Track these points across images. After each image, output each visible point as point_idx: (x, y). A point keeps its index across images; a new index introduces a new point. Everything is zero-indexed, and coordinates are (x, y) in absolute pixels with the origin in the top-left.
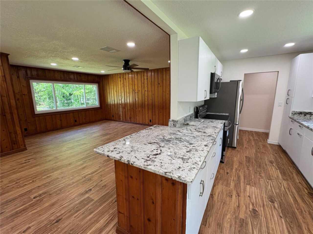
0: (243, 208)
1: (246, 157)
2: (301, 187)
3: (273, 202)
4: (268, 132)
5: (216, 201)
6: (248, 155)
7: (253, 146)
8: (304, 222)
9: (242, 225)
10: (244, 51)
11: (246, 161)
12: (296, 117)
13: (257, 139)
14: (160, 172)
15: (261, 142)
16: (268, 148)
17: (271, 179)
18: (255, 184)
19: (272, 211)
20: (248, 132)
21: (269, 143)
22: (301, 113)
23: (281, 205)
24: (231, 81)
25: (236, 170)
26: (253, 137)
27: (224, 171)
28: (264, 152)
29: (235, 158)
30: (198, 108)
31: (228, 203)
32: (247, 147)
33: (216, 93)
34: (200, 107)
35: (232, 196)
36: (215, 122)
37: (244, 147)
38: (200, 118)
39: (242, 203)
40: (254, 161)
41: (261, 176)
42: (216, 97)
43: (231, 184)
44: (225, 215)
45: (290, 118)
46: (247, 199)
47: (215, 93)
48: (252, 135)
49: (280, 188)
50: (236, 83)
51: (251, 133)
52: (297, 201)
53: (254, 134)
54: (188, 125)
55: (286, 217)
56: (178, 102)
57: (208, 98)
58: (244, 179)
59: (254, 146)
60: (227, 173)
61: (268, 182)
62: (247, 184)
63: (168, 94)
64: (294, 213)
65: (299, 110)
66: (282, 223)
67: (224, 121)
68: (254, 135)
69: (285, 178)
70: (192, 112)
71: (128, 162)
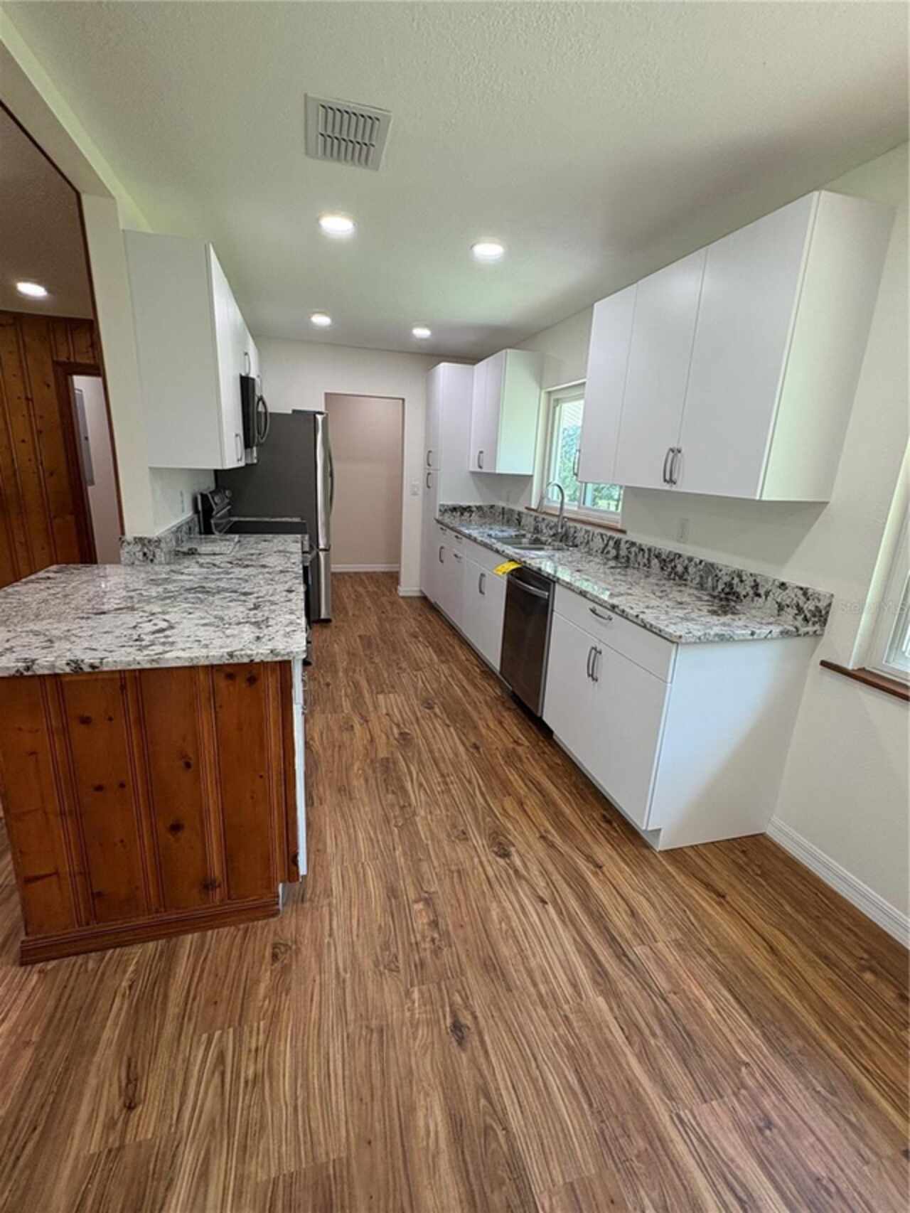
0: (381, 740)
1: (360, 637)
2: (469, 666)
3: (431, 708)
4: (395, 570)
5: (321, 751)
6: (362, 632)
7: (369, 608)
8: (480, 719)
9: (387, 767)
10: (321, 320)
11: (363, 646)
12: (447, 519)
13: (375, 589)
14: (214, 656)
15: (384, 595)
16: (401, 607)
17: (420, 669)
18: (393, 687)
19: (433, 723)
20: (350, 577)
21: (401, 594)
22: (454, 509)
23: (445, 707)
24: (294, 411)
25: (346, 671)
26: (366, 588)
27: (319, 682)
28: (396, 616)
29: (336, 646)
30: (209, 496)
31: (348, 743)
32: (357, 613)
33: (255, 449)
34: (213, 493)
35: (352, 726)
36: (275, 541)
37: (350, 614)
38: (220, 532)
39: (377, 731)
40: (379, 642)
41: (400, 668)
42: (255, 461)
43: (344, 703)
44: (348, 768)
45: (438, 522)
46: (385, 720)
47: (253, 447)
48: (362, 583)
49: (438, 680)
50: (306, 419)
51: (356, 577)
52: (467, 691)
53: (364, 577)
54: (193, 554)
55: (454, 722)
56: (150, 468)
57: (242, 464)
58: (369, 685)
59: (372, 609)
60: (328, 685)
61: (416, 676)
62: (377, 693)
64: (465, 712)
65: (451, 502)
66: (451, 734)
67: (299, 536)
68: (366, 581)
69: (443, 659)
70: (188, 514)
71: (76, 665)
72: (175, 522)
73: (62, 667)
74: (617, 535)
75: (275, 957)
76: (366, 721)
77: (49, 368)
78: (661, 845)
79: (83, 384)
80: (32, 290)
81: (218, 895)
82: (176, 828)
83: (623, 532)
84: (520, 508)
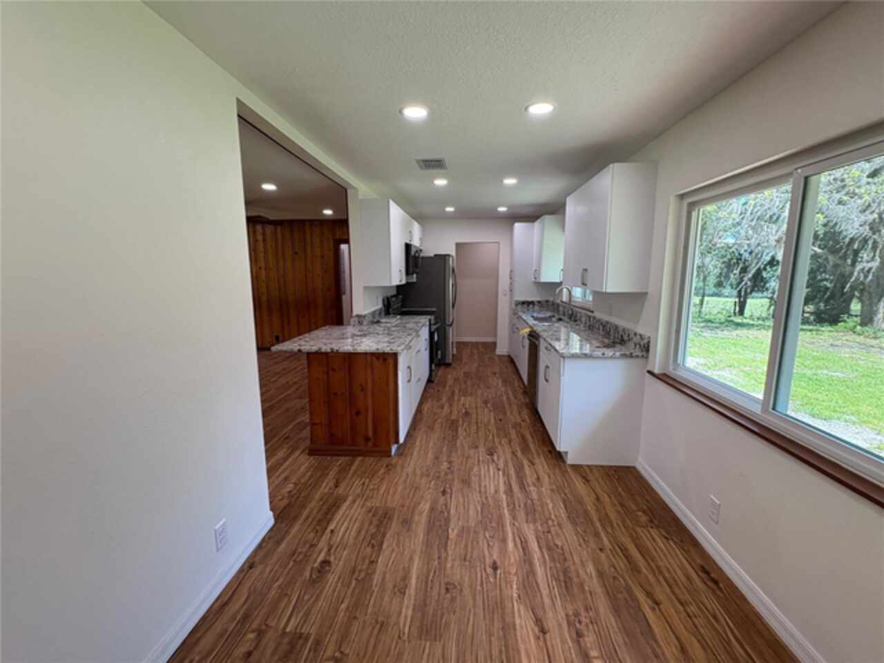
1: (464, 372)
3: (486, 404)
4: (496, 341)
6: (467, 371)
7: (475, 360)
8: (510, 410)
11: (464, 376)
13: (483, 350)
14: (372, 350)
15: (486, 353)
16: (495, 360)
17: (490, 388)
18: (471, 394)
19: (484, 410)
21: (497, 354)
22: (523, 303)
23: (494, 404)
24: (436, 255)
25: (450, 387)
26: (478, 349)
28: (489, 364)
29: (449, 376)
32: (467, 362)
33: (415, 276)
34: (392, 296)
37: (464, 362)
38: (394, 314)
40: (474, 375)
41: (479, 387)
42: (415, 281)
43: (443, 399)
47: (412, 274)
48: (477, 347)
49: (497, 393)
50: (444, 258)
54: (379, 322)
55: (495, 410)
56: (364, 287)
57: (404, 282)
58: (460, 392)
59: (477, 360)
60: (438, 391)
62: (462, 396)
63: (319, 276)
64: (503, 407)
65: (522, 299)
66: (491, 414)
67: (429, 317)
70: (380, 306)
71: (332, 350)
72: (373, 309)
73: (329, 350)
74: (590, 314)
75: (387, 466)
76: (451, 405)
77: (332, 241)
78: (570, 460)
79: (344, 247)
80: (328, 212)
81: (370, 444)
82: (358, 413)
83: (592, 312)
84: (559, 301)
